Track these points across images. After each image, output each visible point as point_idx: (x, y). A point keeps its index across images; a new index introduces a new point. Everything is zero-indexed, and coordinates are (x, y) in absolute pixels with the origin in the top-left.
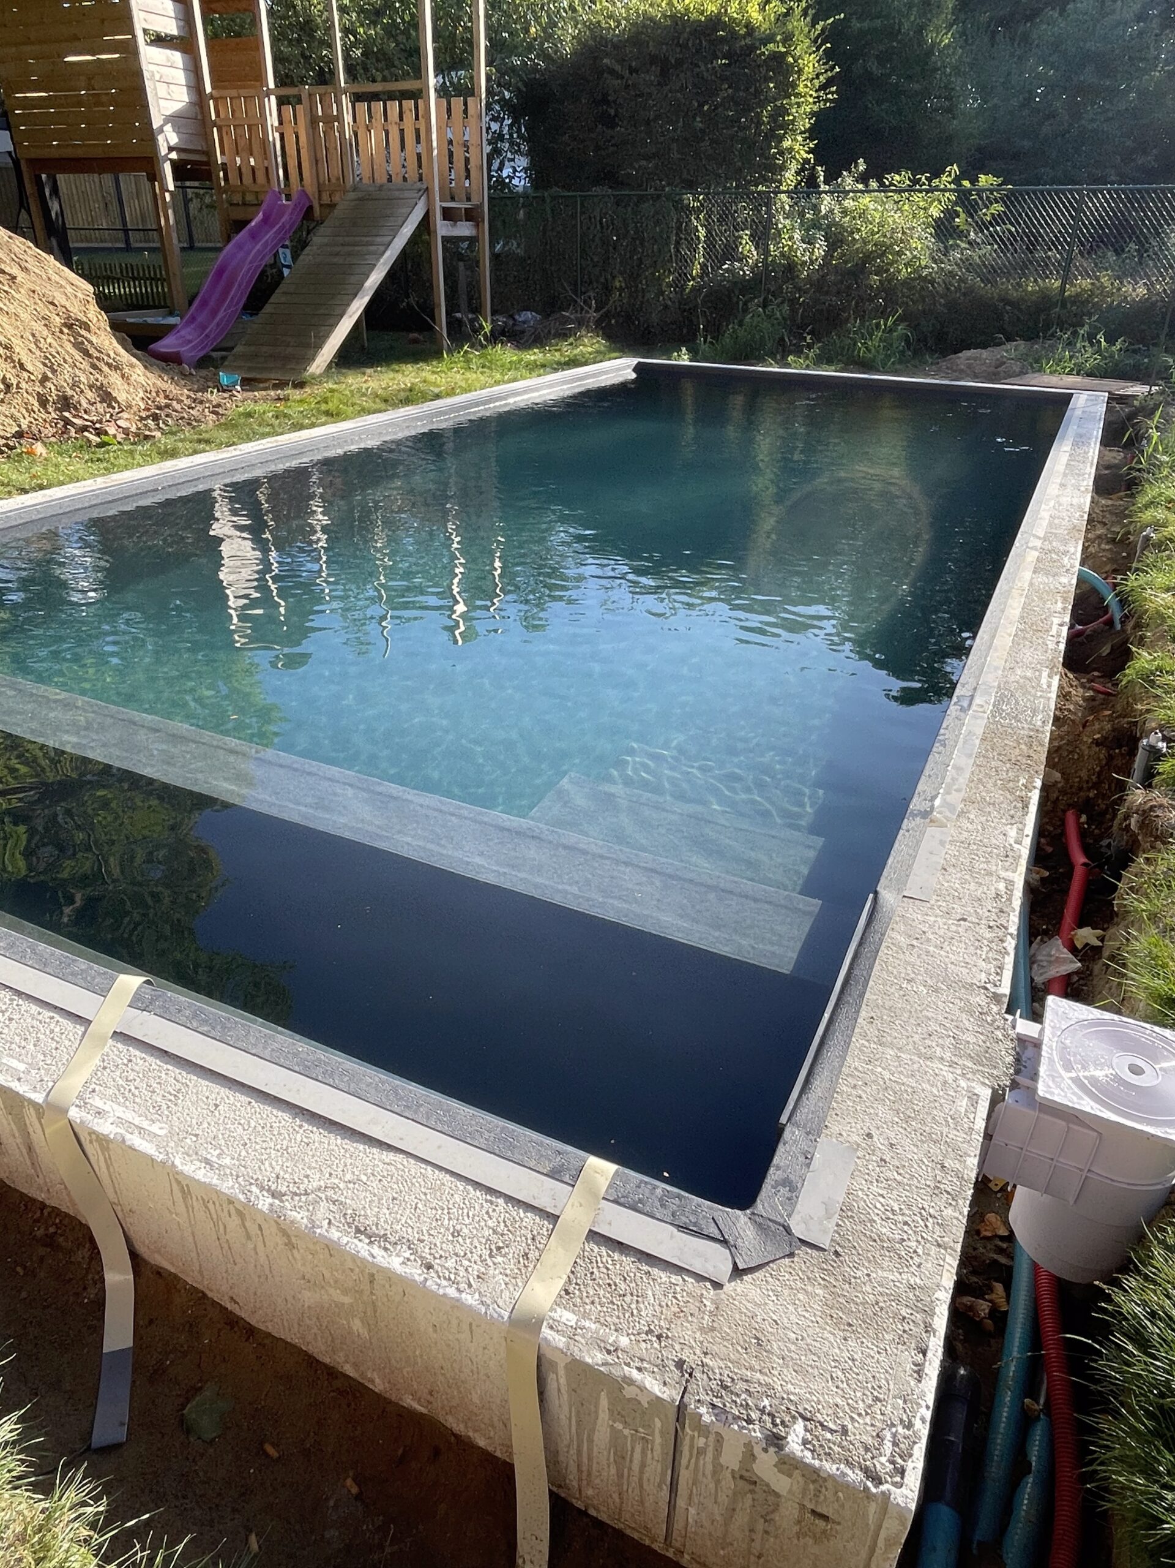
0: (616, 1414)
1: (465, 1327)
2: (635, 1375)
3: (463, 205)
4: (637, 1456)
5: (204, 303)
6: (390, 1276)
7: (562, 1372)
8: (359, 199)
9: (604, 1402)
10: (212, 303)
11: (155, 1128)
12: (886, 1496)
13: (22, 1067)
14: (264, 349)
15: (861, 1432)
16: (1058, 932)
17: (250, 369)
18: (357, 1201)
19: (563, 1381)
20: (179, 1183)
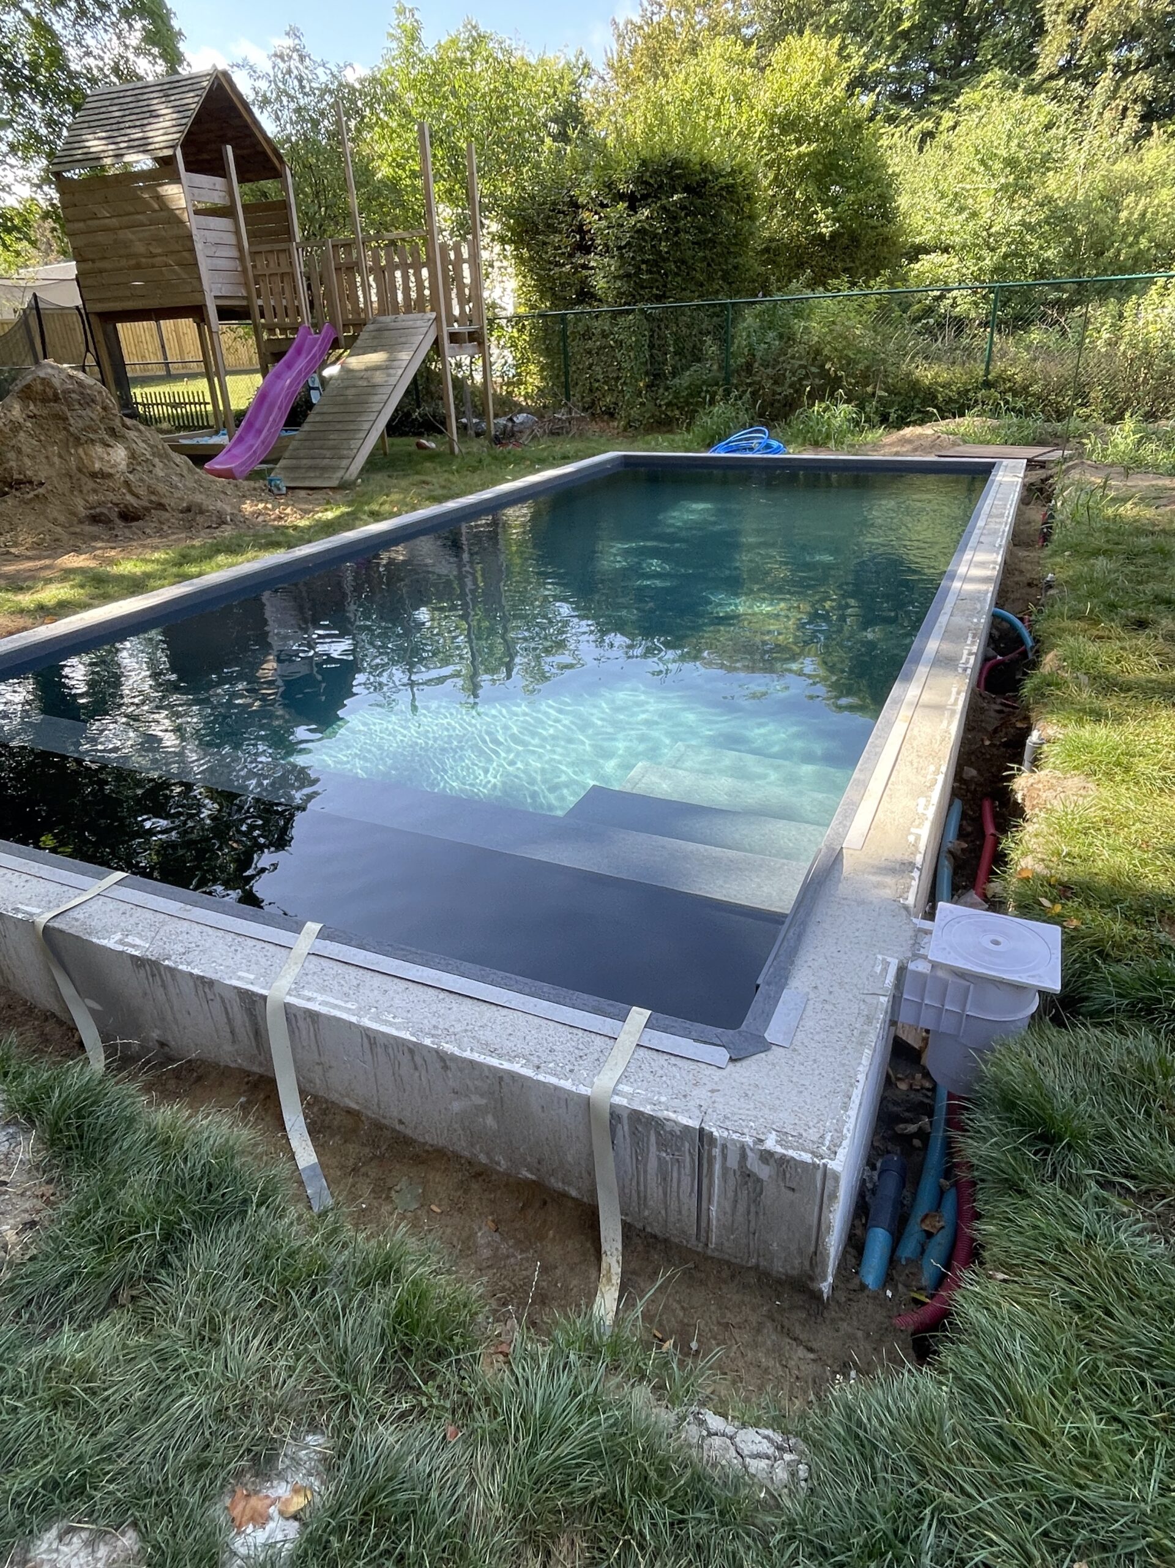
0: (662, 1145)
1: (563, 1103)
2: (672, 1116)
3: (465, 329)
4: (675, 1175)
5: (250, 425)
6: (514, 1077)
7: (625, 1121)
8: (378, 330)
9: (653, 1139)
10: (257, 425)
11: (349, 1005)
12: (825, 1165)
13: (252, 977)
14: (305, 461)
15: (813, 1134)
16: (973, 887)
17: (293, 479)
18: (487, 1035)
19: (626, 1128)
20: (368, 1036)
